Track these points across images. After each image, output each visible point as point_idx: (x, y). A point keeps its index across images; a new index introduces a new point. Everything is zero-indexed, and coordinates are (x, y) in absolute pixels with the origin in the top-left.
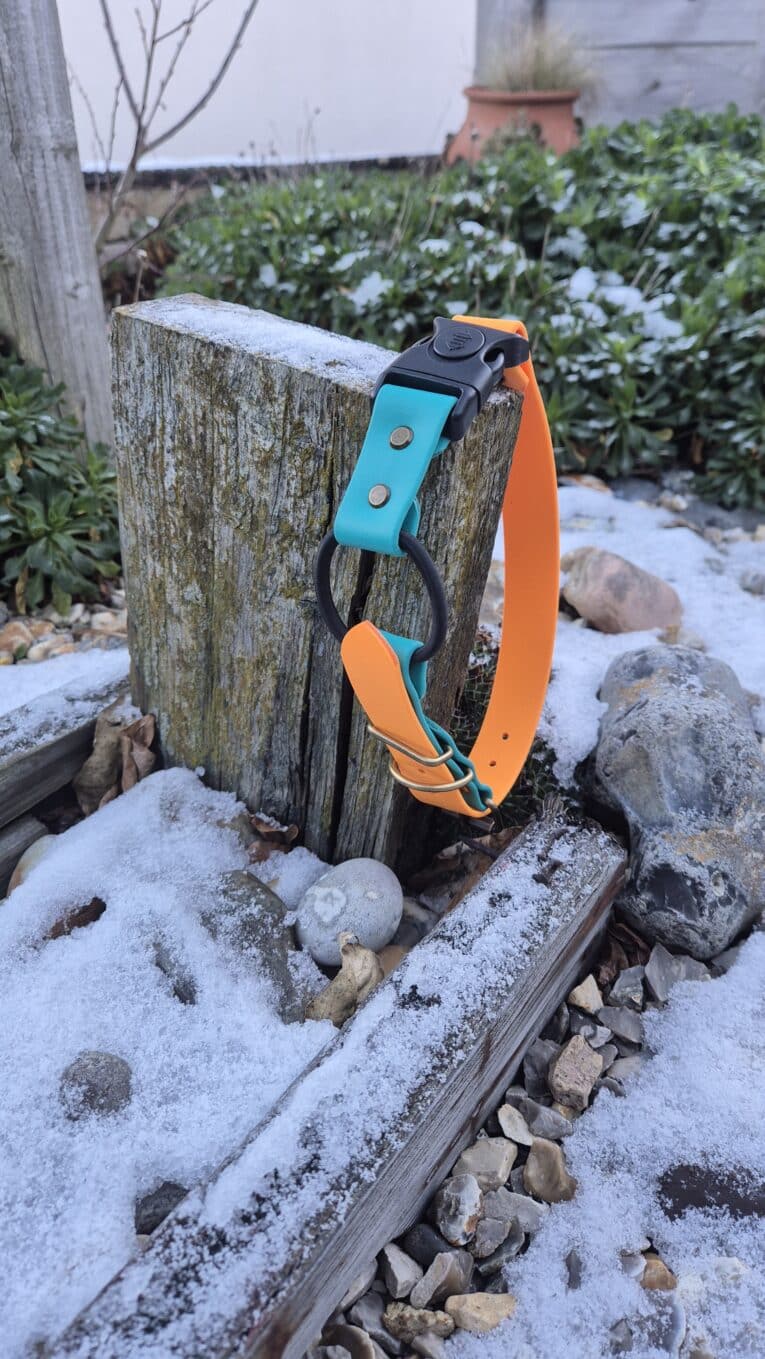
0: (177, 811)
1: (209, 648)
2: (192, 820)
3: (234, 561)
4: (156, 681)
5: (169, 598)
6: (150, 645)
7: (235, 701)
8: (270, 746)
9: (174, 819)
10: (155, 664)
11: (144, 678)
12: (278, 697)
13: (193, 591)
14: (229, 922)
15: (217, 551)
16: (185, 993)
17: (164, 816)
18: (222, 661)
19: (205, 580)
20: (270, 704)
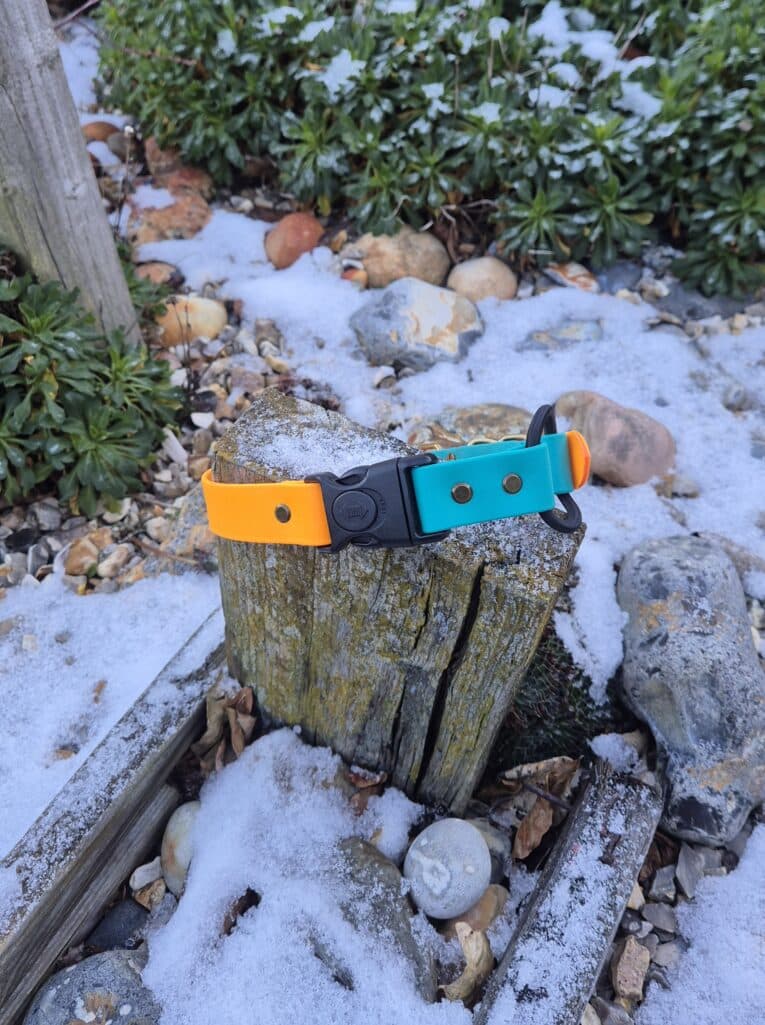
0: (289, 779)
1: (307, 664)
2: (304, 787)
3: (333, 623)
4: (254, 669)
5: (268, 628)
6: (248, 648)
7: (331, 698)
8: (364, 728)
9: (289, 789)
10: (253, 659)
11: (241, 665)
12: (371, 705)
13: (292, 630)
14: (363, 908)
15: (316, 613)
16: (344, 980)
17: (280, 787)
18: (319, 673)
19: (303, 629)
20: (365, 708)
